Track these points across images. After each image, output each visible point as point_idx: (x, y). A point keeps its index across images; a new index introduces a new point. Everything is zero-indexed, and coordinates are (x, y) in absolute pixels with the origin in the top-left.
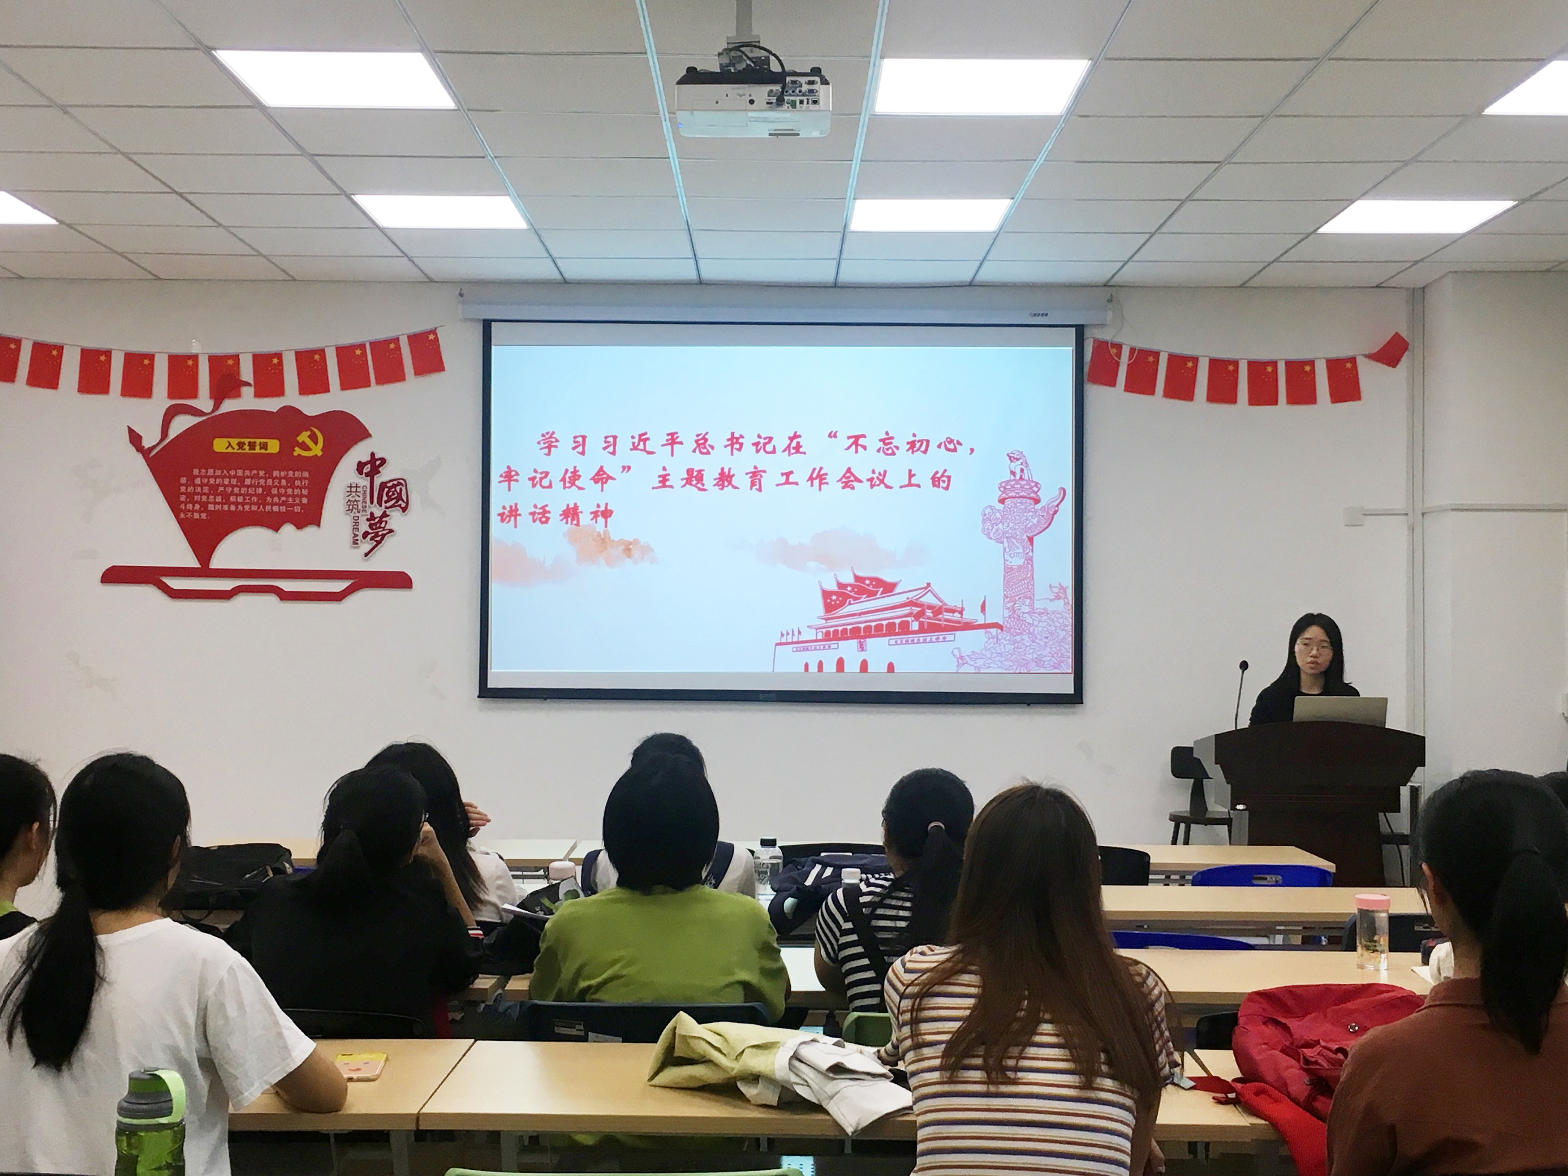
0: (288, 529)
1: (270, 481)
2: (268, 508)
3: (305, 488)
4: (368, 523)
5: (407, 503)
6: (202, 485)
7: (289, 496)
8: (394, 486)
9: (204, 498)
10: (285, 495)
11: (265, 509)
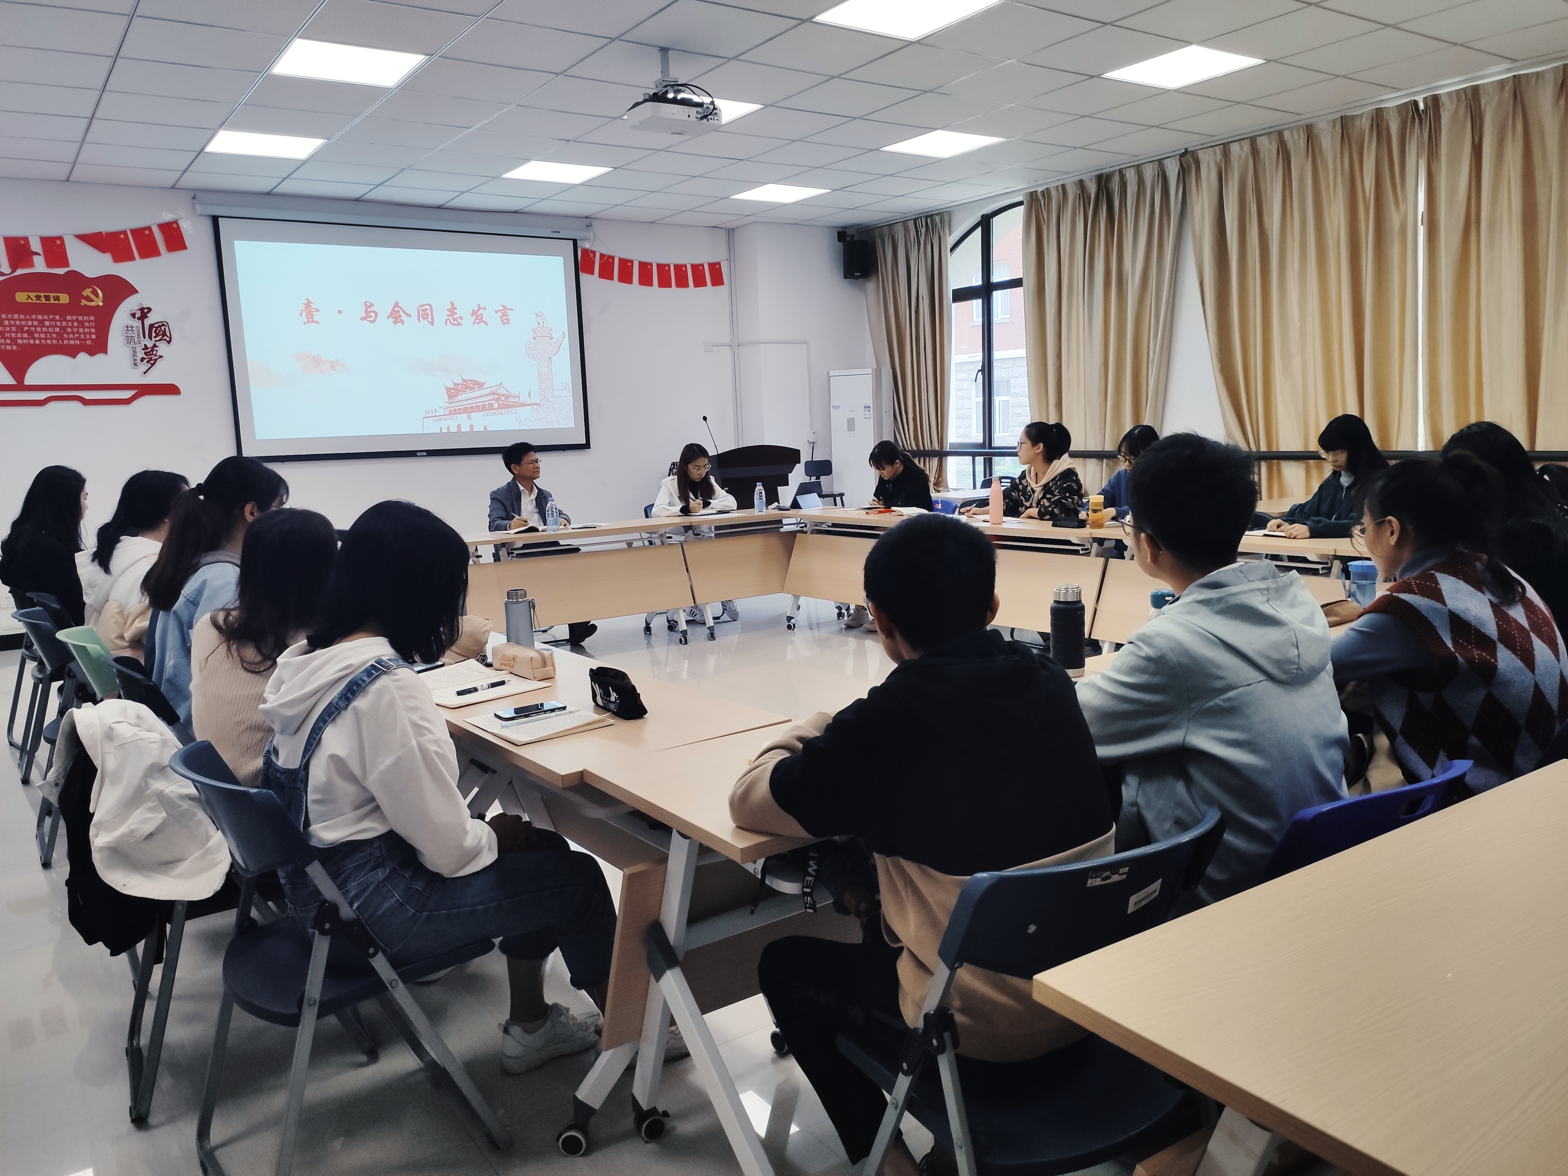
0: (82, 356)
1: (64, 324)
2: (66, 342)
3: (92, 327)
4: (144, 351)
5: (171, 338)
6: (10, 326)
7: (81, 333)
8: (159, 326)
9: (13, 335)
10: (78, 332)
11: (63, 342)
